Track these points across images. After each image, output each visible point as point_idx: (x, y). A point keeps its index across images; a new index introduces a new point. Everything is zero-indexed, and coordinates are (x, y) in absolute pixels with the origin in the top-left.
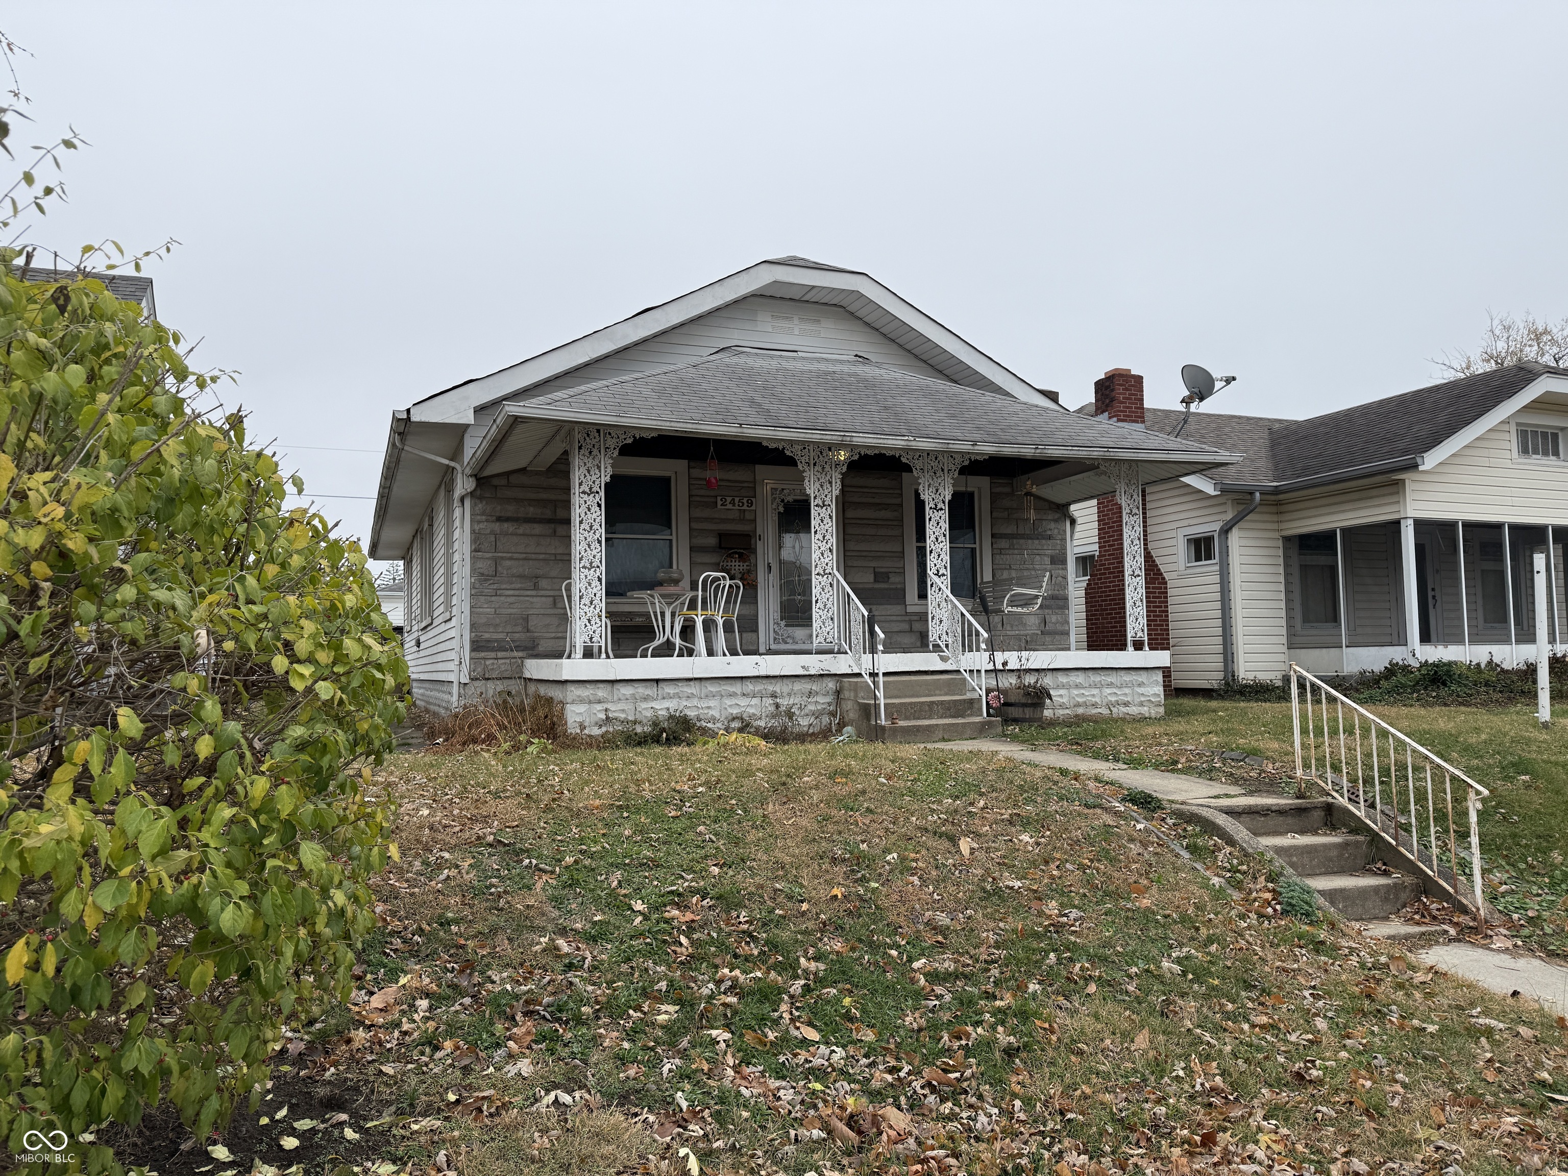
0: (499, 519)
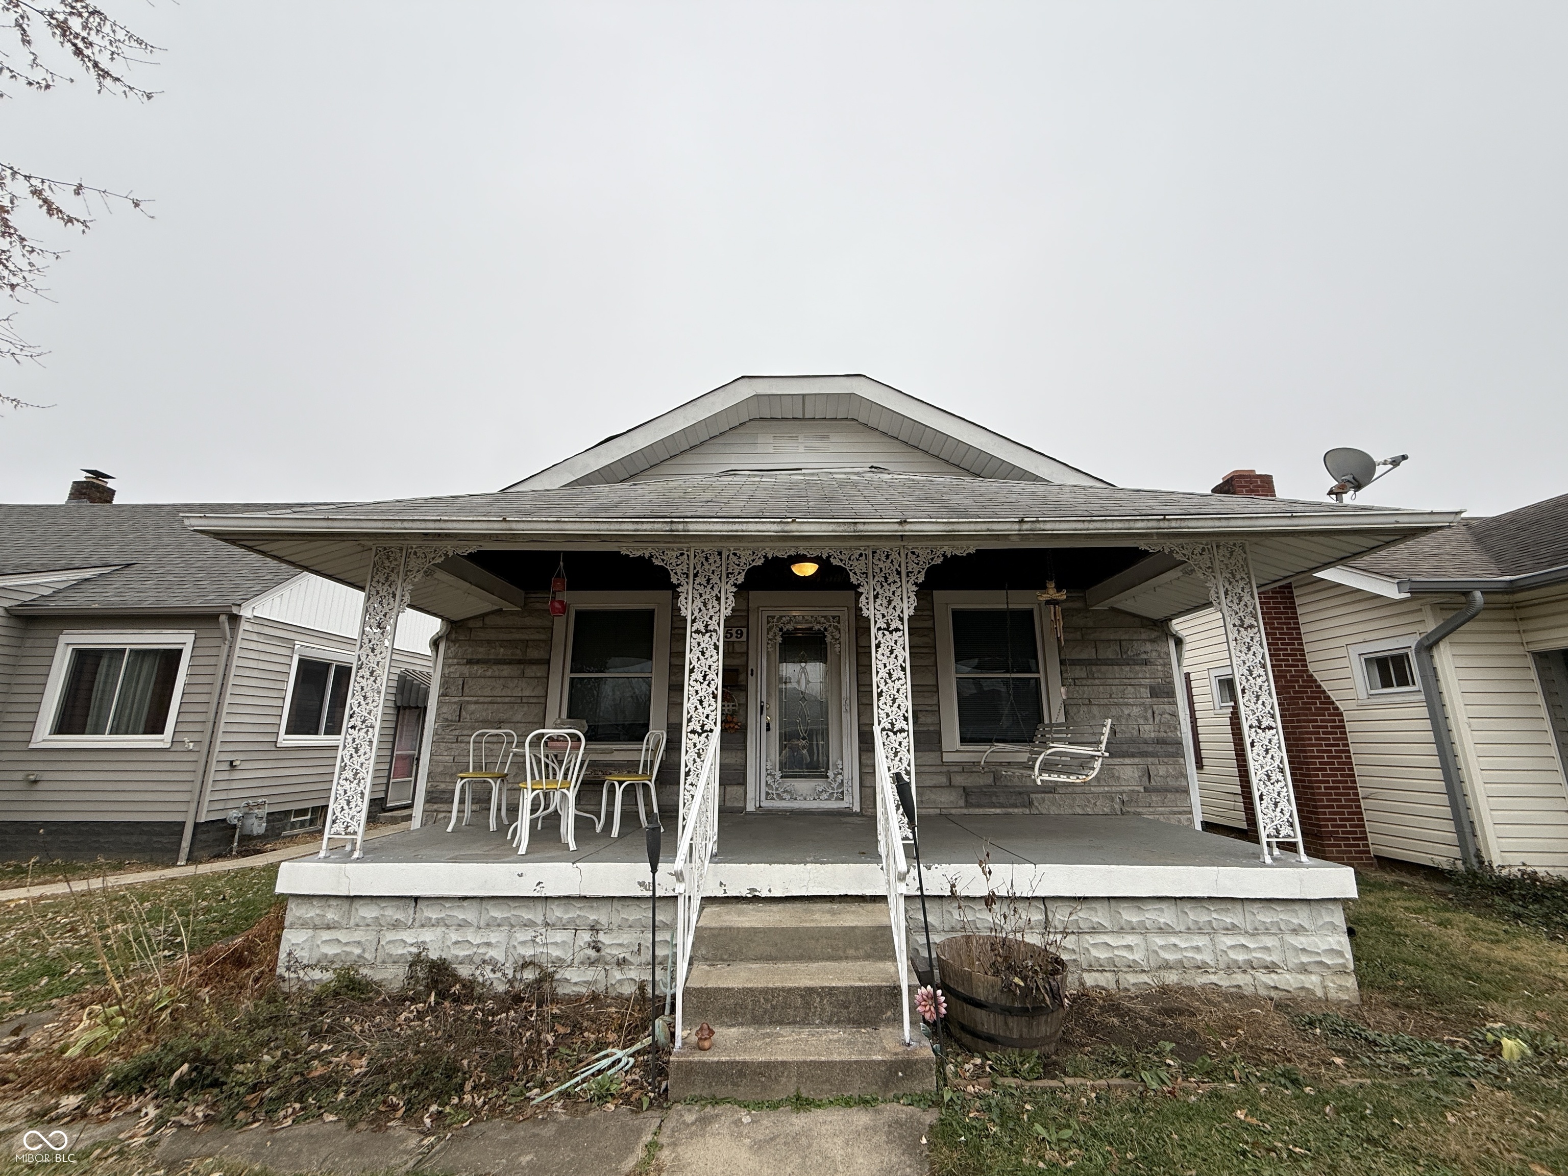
0: (470, 662)
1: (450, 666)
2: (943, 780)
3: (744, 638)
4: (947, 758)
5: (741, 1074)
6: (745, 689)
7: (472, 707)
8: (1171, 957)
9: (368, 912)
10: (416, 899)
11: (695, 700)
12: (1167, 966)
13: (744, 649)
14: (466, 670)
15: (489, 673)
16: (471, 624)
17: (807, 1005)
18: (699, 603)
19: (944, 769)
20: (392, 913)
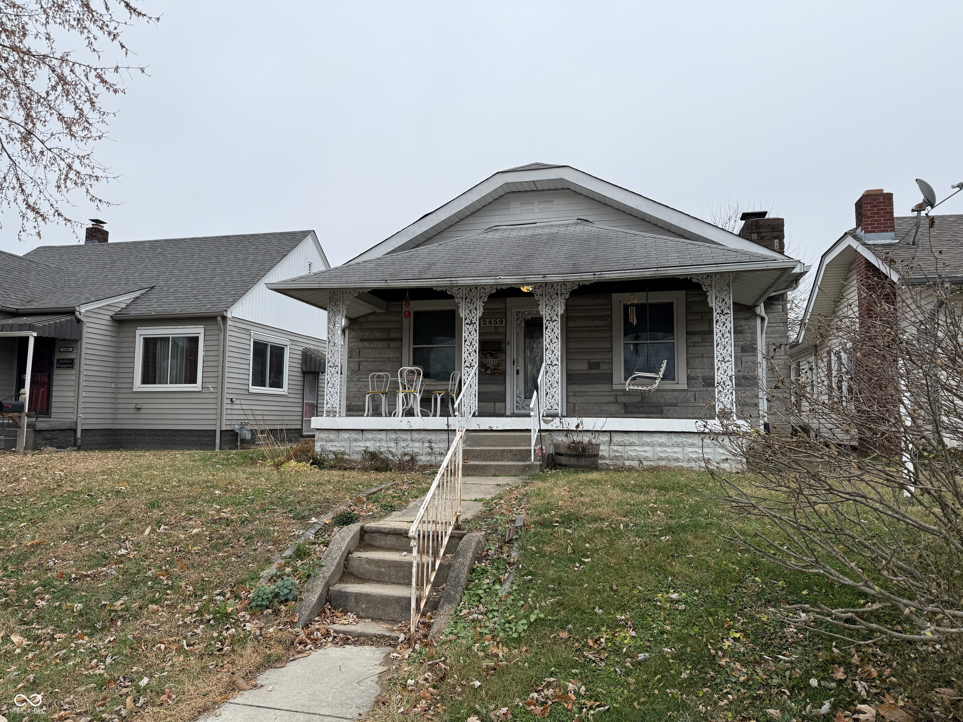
0: (362, 340)
1: (352, 342)
2: (612, 399)
3: (504, 324)
4: (615, 387)
5: (477, 468)
6: (504, 352)
7: (365, 364)
8: (663, 455)
9: (345, 435)
10: (362, 431)
11: (467, 354)
12: (661, 459)
13: (504, 330)
14: (360, 344)
15: (372, 346)
16: (360, 320)
17: (502, 455)
18: (467, 311)
19: (614, 393)
20: (354, 435)
